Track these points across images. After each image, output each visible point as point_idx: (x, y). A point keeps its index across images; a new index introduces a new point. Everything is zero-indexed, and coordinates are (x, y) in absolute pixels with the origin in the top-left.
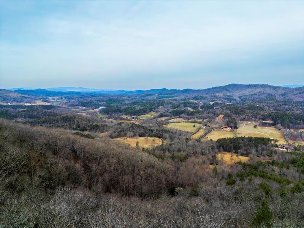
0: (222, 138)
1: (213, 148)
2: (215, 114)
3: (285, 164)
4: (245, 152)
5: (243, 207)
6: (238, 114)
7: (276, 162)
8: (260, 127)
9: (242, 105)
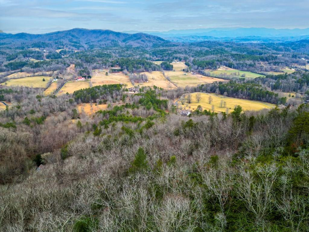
0: (78, 90)
1: (71, 102)
2: (65, 64)
3: (135, 105)
6: (89, 62)
7: (128, 104)
8: (111, 74)
9: (90, 53)
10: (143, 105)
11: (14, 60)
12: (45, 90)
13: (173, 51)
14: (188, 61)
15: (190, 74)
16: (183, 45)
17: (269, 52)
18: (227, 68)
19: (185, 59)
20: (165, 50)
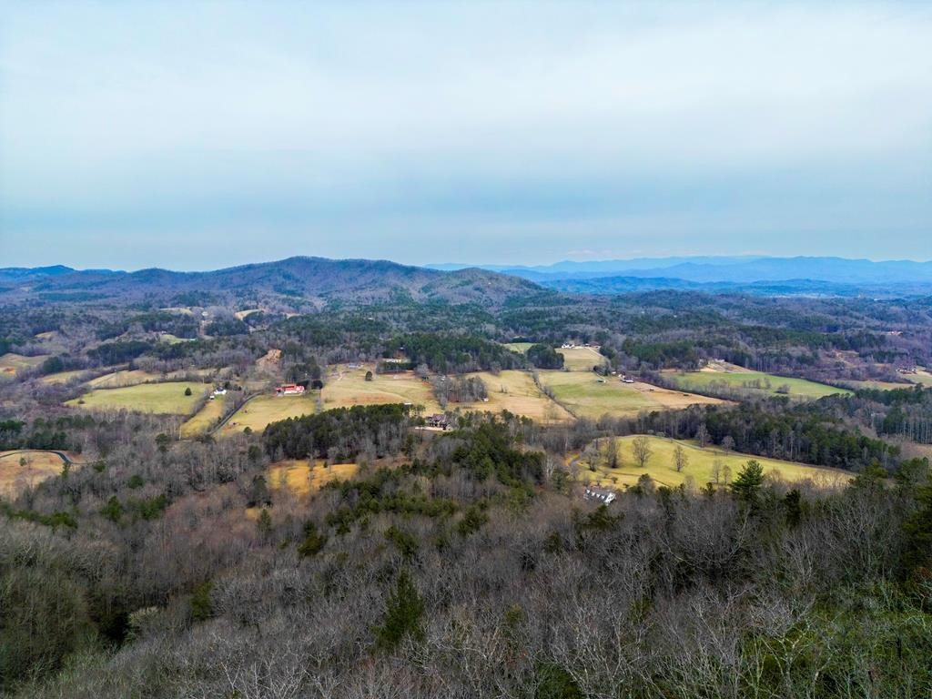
0: (279, 420)
1: (253, 454)
2: (253, 349)
3: (441, 466)
4: (346, 452)
5: (351, 608)
6: (322, 345)
7: (421, 463)
8: (379, 377)
9: (329, 319)
10: (464, 467)
11: (117, 338)
12: (185, 421)
13: (564, 317)
14: (608, 343)
15: (615, 382)
16: (594, 301)
17: (859, 322)
18: (729, 365)
19: (601, 339)
20: (541, 312)
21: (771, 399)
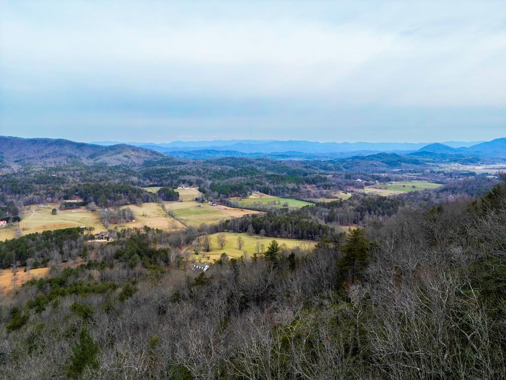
3: (106, 262)
4: (40, 260)
5: (48, 358)
6: (19, 193)
7: (93, 262)
8: (62, 212)
9: (23, 176)
10: (122, 261)
13: (178, 172)
14: (202, 185)
15: (207, 206)
16: (194, 163)
18: (262, 194)
19: (198, 183)
20: (165, 169)
21: (281, 209)
